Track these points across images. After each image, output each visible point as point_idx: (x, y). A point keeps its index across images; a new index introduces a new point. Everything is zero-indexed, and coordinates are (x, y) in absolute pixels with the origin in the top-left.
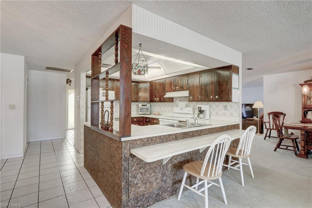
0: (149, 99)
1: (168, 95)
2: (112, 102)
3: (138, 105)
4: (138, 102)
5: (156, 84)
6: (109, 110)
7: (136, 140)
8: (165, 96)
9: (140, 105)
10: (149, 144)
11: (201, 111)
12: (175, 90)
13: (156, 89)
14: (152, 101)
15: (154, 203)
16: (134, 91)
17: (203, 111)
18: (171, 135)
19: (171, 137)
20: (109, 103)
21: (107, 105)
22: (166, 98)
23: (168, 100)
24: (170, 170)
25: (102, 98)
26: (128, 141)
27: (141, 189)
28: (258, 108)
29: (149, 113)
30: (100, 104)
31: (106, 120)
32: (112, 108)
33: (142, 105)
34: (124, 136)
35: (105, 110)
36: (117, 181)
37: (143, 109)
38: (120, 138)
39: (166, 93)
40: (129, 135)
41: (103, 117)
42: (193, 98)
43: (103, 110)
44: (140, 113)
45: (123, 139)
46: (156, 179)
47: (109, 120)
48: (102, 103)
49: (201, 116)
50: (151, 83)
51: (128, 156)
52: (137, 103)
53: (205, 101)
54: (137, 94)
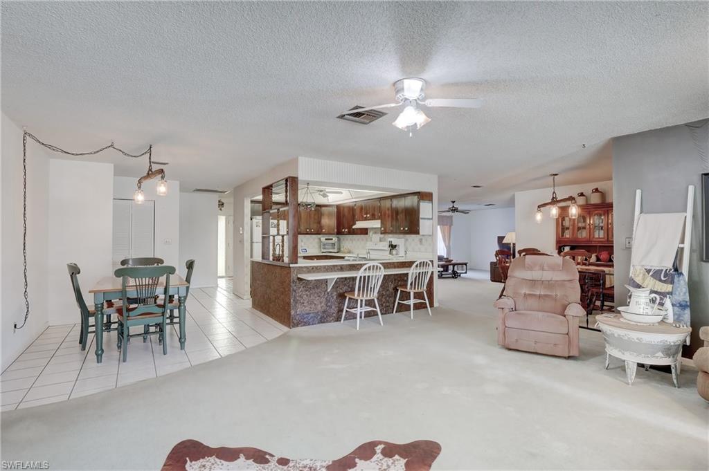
0: (336, 230)
1: (359, 225)
2: (283, 236)
3: (320, 239)
4: (319, 234)
5: (344, 207)
6: (281, 244)
7: (302, 267)
8: (354, 227)
9: (323, 239)
10: (314, 272)
11: (393, 247)
12: (366, 219)
13: (344, 216)
14: (339, 233)
15: (319, 323)
16: (315, 219)
17: (396, 246)
18: (336, 266)
19: (336, 268)
20: (281, 237)
21: (278, 239)
22: (357, 229)
23: (359, 232)
24: (335, 297)
25: (273, 231)
26: (296, 267)
27: (307, 308)
28: (510, 244)
29: (336, 251)
30: (271, 238)
31: (277, 253)
32: (283, 241)
33: (326, 239)
34: (292, 263)
35: (276, 244)
36: (287, 300)
37: (328, 244)
38: (289, 264)
39: (357, 222)
40: (297, 263)
41: (274, 250)
42: (385, 229)
43: (274, 244)
44: (323, 250)
45: (291, 265)
46: (321, 303)
47: (281, 253)
48: (274, 236)
49: (394, 252)
50: (338, 207)
51: (295, 279)
52: (319, 236)
53: (396, 233)
54: (319, 222)
